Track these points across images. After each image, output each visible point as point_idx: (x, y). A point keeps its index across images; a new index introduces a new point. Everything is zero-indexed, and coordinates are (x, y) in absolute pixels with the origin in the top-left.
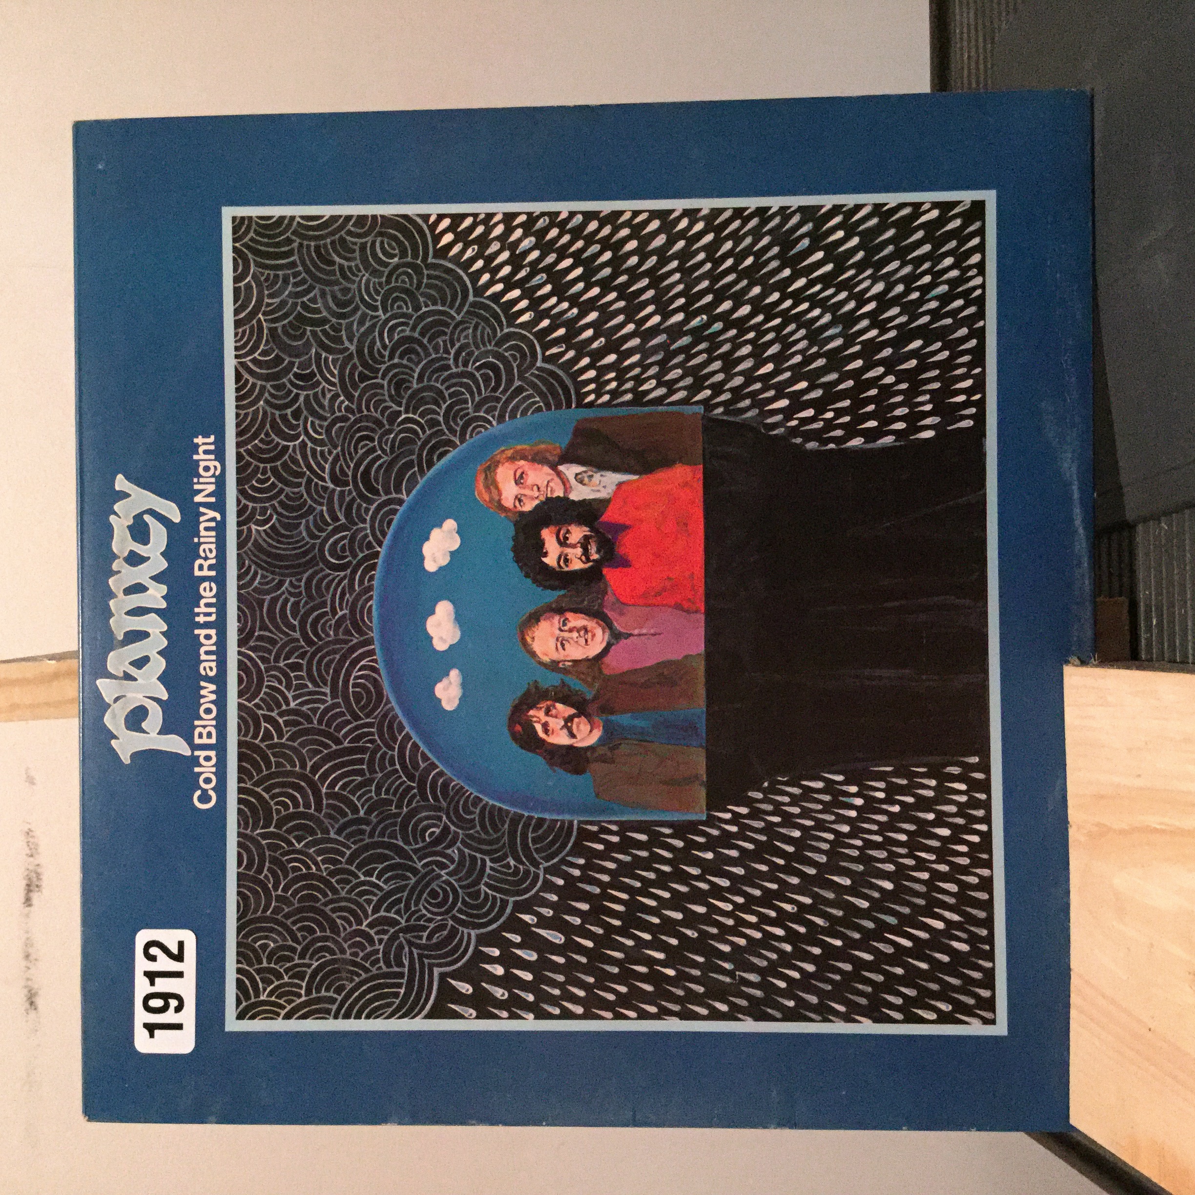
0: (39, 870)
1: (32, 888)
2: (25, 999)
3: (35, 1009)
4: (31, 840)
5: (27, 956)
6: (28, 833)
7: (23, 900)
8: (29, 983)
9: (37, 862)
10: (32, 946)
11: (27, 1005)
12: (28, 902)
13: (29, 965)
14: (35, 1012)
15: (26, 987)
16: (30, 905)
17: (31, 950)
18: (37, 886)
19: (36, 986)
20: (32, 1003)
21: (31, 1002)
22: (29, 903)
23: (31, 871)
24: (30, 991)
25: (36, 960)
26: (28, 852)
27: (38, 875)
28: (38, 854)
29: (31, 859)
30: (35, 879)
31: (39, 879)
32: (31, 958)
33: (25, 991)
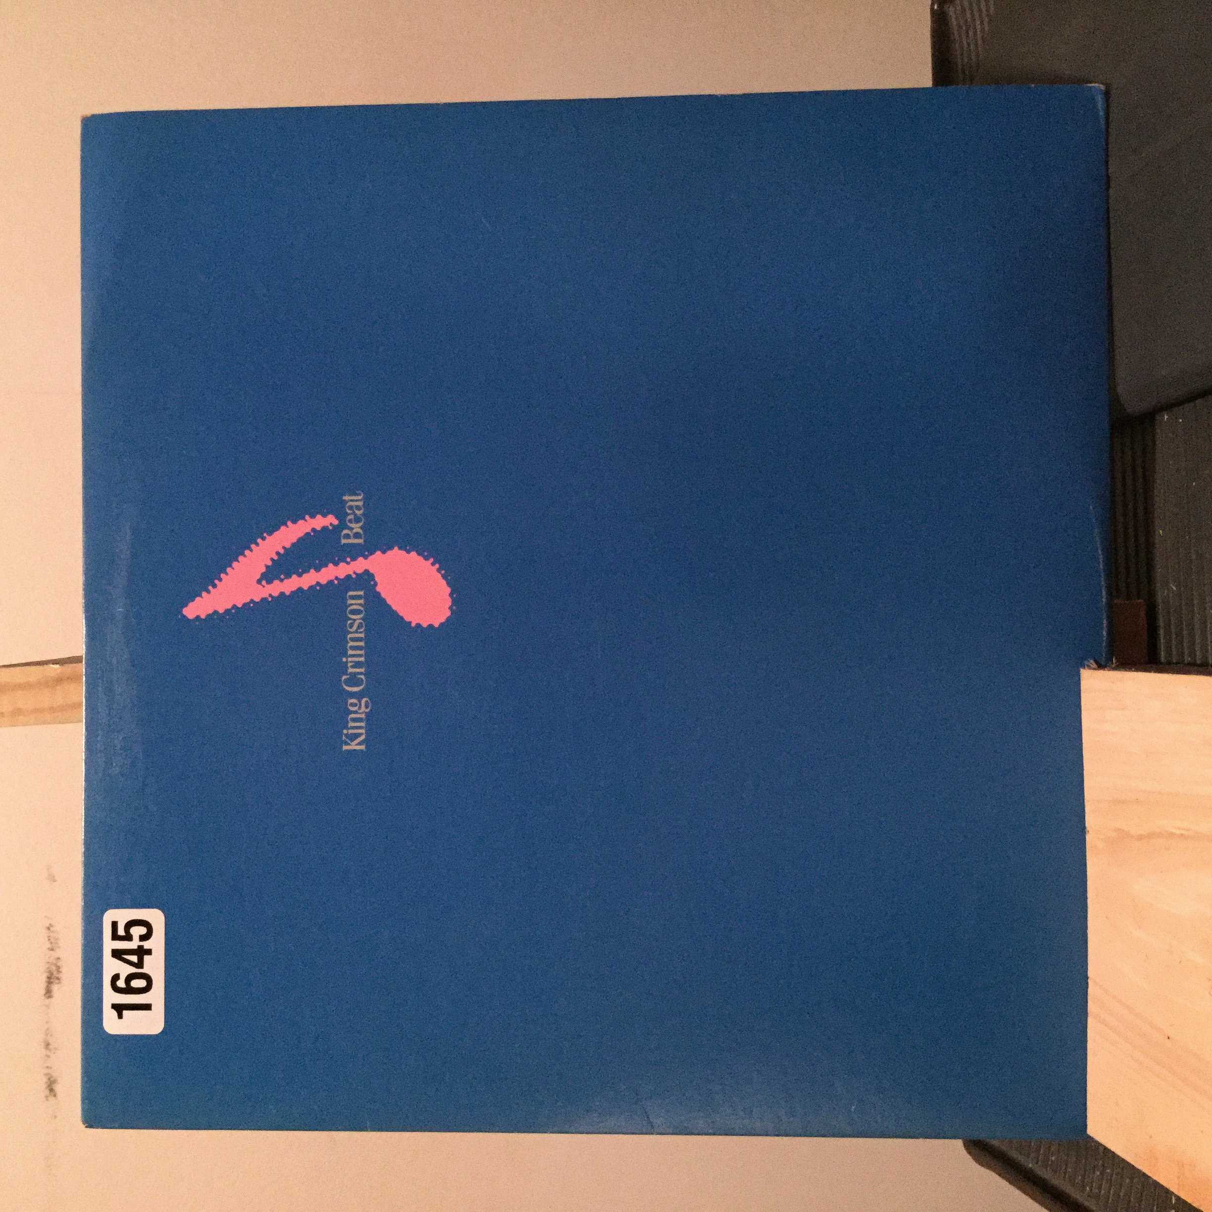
0: (59, 964)
1: (52, 980)
2: (45, 1086)
3: (55, 1096)
4: (51, 934)
5: (47, 1045)
6: (49, 928)
7: (44, 992)
8: (49, 1071)
9: (57, 956)
10: (51, 1035)
11: (47, 1092)
12: (48, 993)
13: (48, 1053)
14: (54, 1098)
15: (46, 1074)
16: (50, 997)
17: (51, 1041)
18: (58, 979)
19: (53, 1074)
20: (51, 1090)
21: (51, 1088)
22: (48, 995)
23: (52, 964)
24: (49, 1079)
25: (56, 1049)
26: (49, 946)
27: (58, 968)
28: (59, 947)
29: (51, 952)
30: (55, 973)
31: (59, 972)
32: (51, 1047)
33: (45, 1079)
